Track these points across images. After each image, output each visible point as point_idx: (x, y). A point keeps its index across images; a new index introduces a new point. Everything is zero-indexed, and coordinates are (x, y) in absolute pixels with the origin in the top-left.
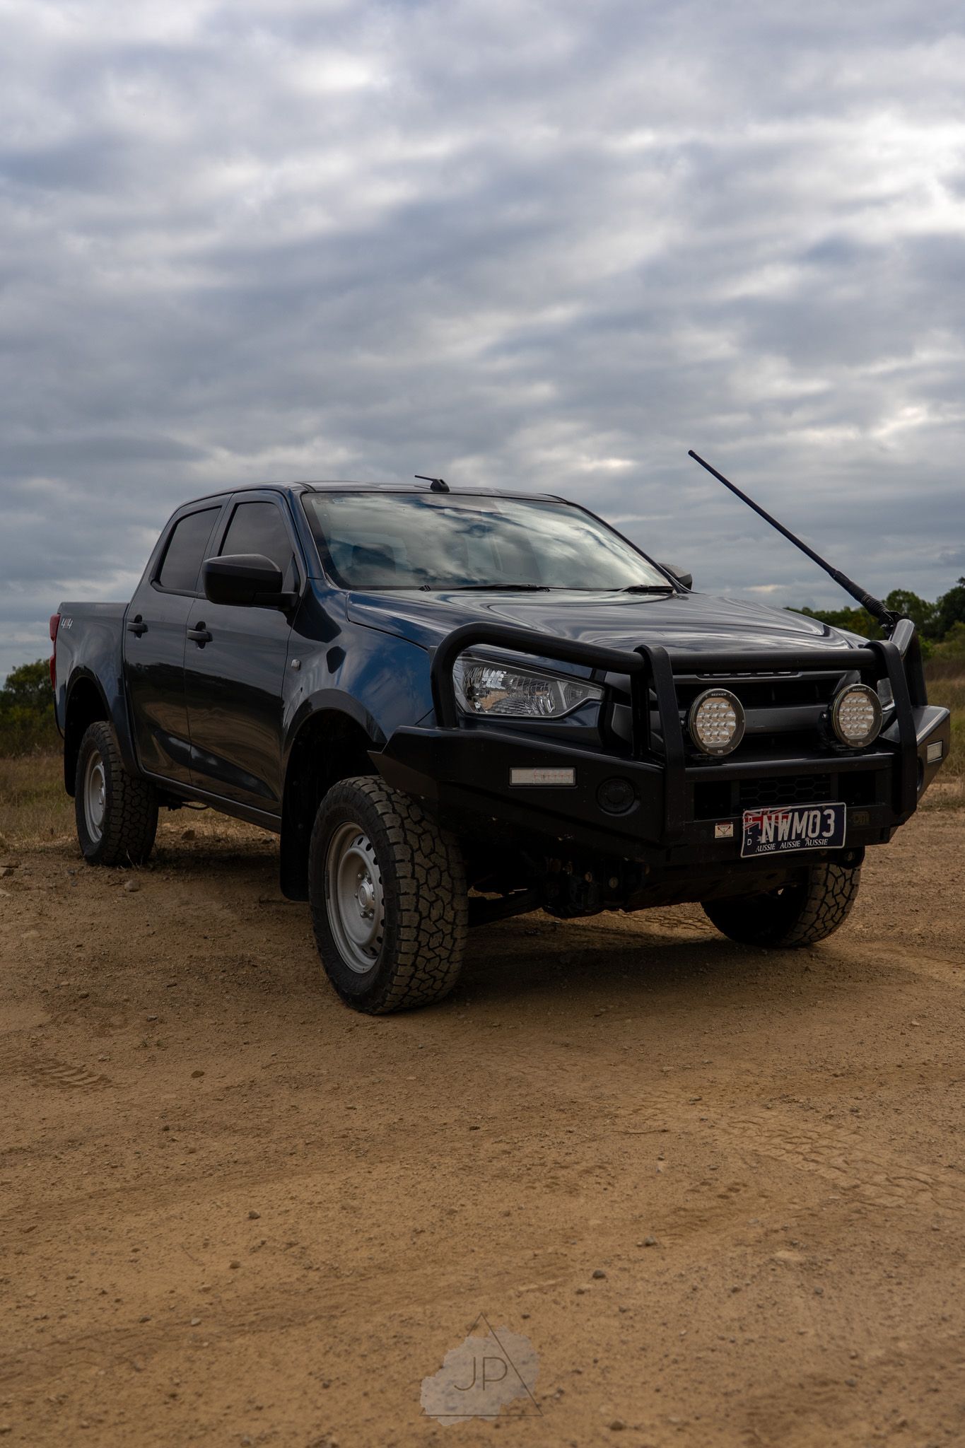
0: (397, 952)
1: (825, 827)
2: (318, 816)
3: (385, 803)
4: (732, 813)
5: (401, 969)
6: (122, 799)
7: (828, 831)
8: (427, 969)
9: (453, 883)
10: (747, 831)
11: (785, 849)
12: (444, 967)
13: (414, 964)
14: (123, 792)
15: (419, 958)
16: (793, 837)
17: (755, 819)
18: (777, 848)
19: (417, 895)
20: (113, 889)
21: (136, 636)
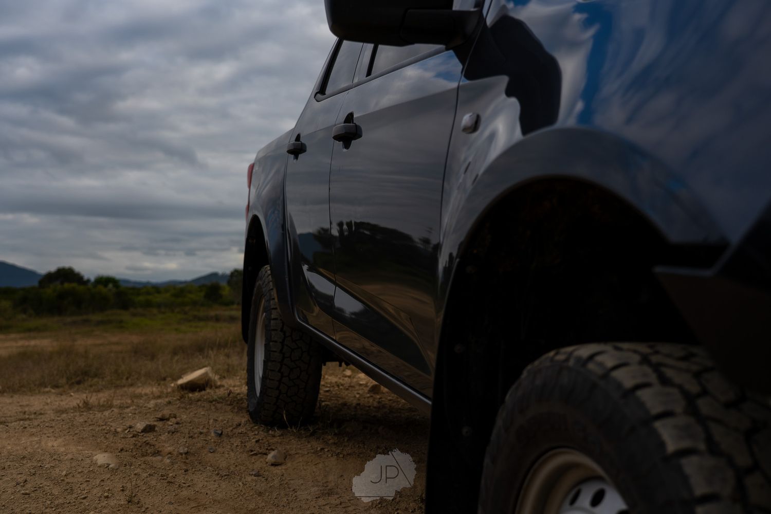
3: (682, 420)
20: (253, 461)
21: (294, 159)
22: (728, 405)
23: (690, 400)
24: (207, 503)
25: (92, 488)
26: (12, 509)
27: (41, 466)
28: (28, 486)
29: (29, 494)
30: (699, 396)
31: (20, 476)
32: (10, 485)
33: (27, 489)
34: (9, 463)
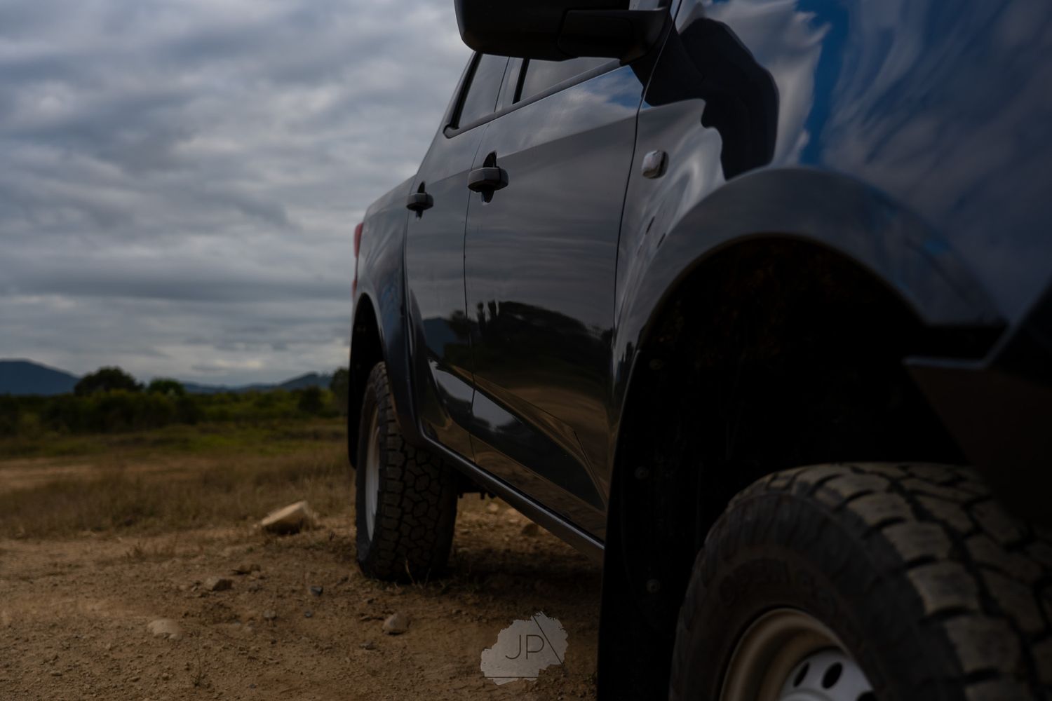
3: (946, 568)
20: (365, 628)
21: (417, 216)
22: (1010, 548)
23: (957, 540)
24: (302, 686)
25: (147, 666)
26: (38, 696)
27: (77, 637)
28: (60, 664)
29: (61, 675)
30: (969, 534)
31: (48, 650)
32: (35, 662)
33: (58, 669)
34: (34, 633)
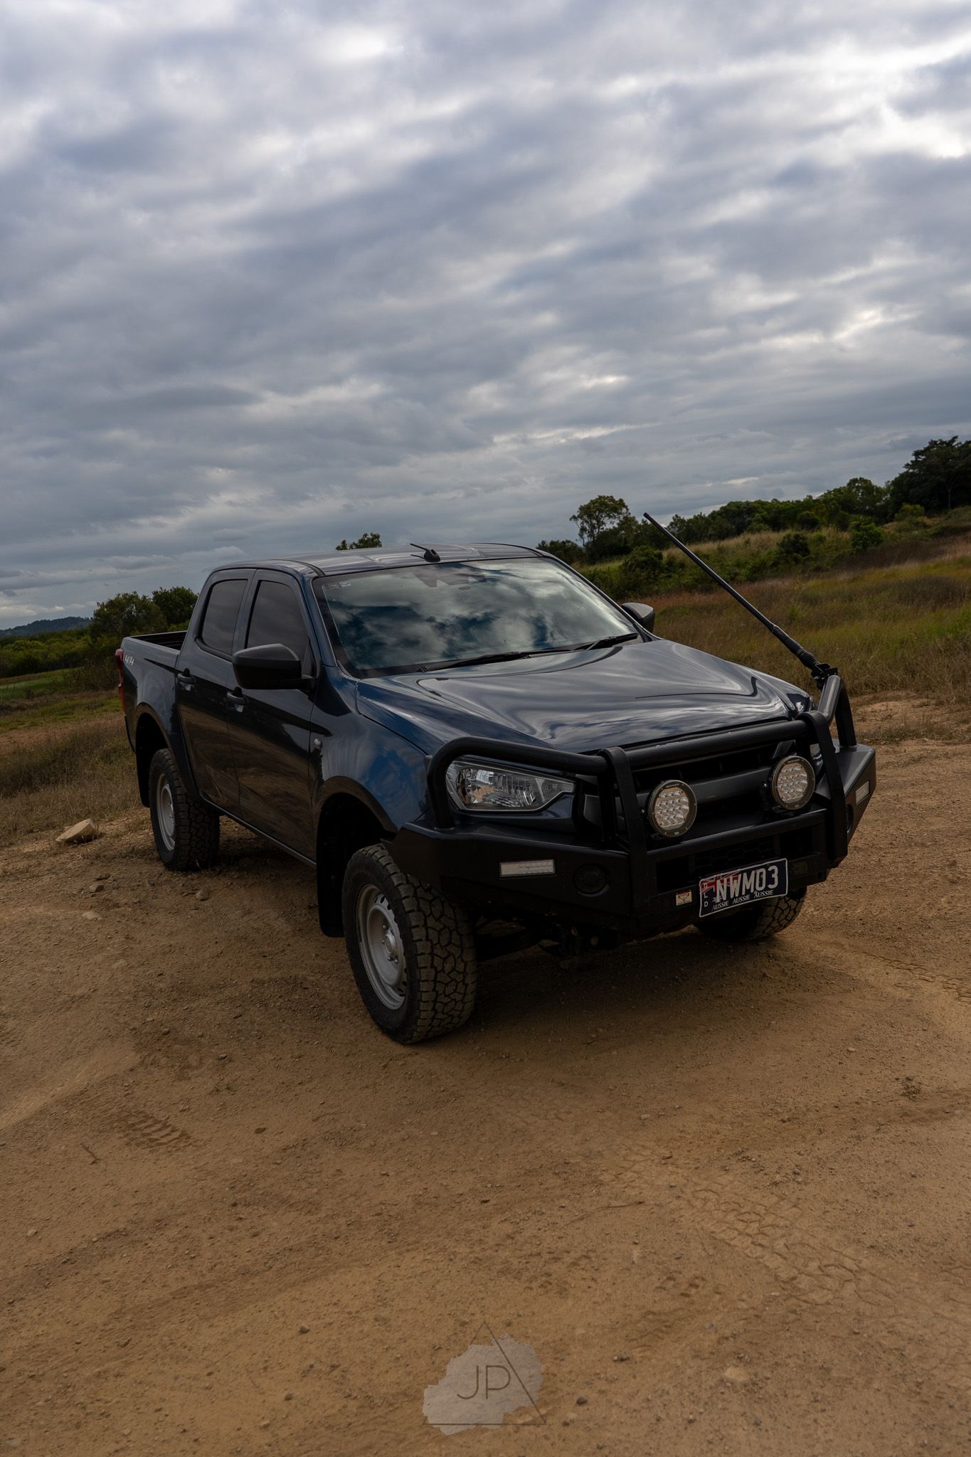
0: (418, 1000)
1: (770, 881)
2: (346, 876)
3: (400, 874)
4: (689, 882)
5: (423, 1015)
6: (188, 818)
7: (773, 883)
8: (445, 1011)
9: (461, 940)
10: (703, 896)
11: (737, 903)
12: (459, 1006)
13: (434, 1009)
14: (188, 812)
15: (438, 1004)
16: (743, 893)
17: (709, 885)
18: (730, 904)
19: (432, 954)
20: (188, 899)
25: (96, 934)
27: (47, 926)
